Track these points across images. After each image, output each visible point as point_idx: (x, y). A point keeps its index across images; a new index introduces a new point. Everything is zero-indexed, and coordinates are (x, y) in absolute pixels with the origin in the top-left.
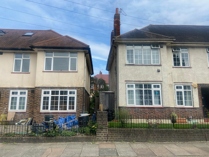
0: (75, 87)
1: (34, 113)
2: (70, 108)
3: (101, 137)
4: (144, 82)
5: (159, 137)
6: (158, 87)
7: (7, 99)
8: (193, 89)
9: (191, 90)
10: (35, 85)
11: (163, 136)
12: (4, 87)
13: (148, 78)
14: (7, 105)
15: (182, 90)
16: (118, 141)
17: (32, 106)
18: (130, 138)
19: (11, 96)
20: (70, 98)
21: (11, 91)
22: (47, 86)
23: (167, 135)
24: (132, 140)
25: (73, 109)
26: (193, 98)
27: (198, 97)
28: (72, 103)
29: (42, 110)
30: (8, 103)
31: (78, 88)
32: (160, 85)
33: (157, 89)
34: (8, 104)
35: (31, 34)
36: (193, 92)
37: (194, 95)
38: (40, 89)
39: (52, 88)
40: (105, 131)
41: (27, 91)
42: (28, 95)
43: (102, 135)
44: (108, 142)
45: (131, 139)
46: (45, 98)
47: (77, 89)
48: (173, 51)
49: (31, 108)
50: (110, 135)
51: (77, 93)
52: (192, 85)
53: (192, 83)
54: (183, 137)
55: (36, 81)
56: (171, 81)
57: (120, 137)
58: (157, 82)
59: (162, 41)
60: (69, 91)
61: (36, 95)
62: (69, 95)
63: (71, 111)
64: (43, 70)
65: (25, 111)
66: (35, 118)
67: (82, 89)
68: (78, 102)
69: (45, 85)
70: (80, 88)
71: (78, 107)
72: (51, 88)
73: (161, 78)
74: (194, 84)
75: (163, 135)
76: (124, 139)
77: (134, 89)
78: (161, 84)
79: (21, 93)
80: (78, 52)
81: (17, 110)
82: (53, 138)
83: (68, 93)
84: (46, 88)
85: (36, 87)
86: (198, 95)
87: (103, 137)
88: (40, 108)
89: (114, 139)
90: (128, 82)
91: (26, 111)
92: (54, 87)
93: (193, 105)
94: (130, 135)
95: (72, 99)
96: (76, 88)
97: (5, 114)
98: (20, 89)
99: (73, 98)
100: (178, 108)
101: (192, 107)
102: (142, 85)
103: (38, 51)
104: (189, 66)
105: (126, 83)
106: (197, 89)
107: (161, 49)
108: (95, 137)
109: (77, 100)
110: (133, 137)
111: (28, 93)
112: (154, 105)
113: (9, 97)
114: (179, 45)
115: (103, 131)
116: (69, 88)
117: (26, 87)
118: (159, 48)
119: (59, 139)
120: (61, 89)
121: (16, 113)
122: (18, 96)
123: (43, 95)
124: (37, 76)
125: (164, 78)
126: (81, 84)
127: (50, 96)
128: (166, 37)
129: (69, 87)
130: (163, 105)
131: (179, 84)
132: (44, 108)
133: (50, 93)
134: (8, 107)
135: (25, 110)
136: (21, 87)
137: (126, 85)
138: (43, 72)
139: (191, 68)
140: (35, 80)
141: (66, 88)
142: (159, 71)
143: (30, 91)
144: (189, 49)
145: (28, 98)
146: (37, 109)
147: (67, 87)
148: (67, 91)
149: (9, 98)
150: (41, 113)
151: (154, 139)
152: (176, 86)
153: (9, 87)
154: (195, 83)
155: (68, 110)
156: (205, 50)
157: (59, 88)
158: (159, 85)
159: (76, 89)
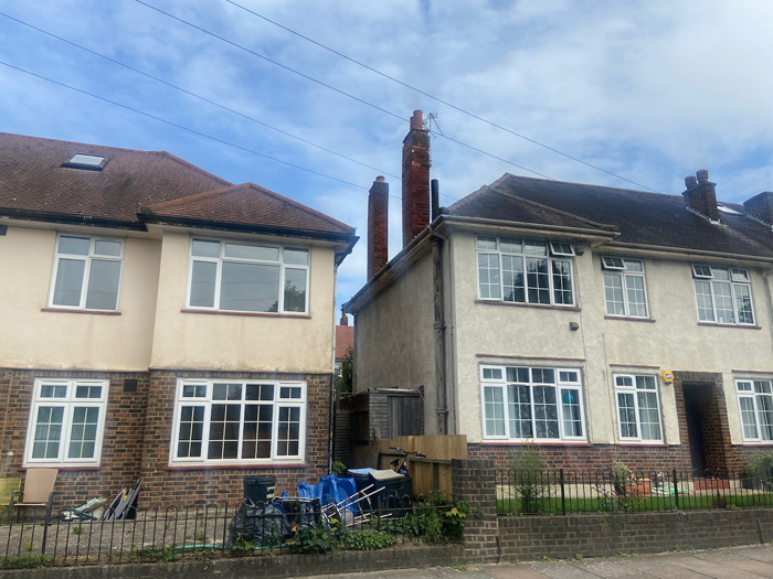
0: (301, 370)
1: (144, 470)
2: (282, 451)
3: (478, 546)
4: (534, 362)
5: (644, 539)
6: (573, 377)
7: (18, 415)
8: (663, 388)
9: (655, 391)
10: (149, 362)
11: (655, 536)
12: (8, 366)
13: (545, 349)
14: (17, 438)
15: (633, 390)
16: (531, 558)
17: (126, 442)
18: (565, 545)
19: (38, 401)
20: (284, 411)
21: (39, 384)
22: (196, 367)
23: (664, 530)
24: (570, 552)
25: (294, 451)
26: (663, 416)
27: (676, 413)
28: (289, 431)
29: (175, 460)
30: (25, 433)
31: (313, 375)
32: (578, 371)
33: (570, 385)
34: (22, 437)
35: (96, 161)
36: (663, 397)
37: (664, 405)
38: (172, 375)
39: (217, 372)
40: (490, 528)
41: (105, 385)
42: (111, 401)
43: (482, 539)
44: (500, 564)
45: (568, 550)
46: (186, 411)
47: (308, 378)
48: (606, 266)
49: (124, 451)
50: (505, 538)
51: (309, 394)
52: (657, 375)
53: (658, 368)
54: (706, 535)
55: (154, 345)
56: (603, 361)
57: (537, 543)
58: (570, 364)
59: (583, 236)
60: (278, 385)
61: (154, 400)
62: (277, 403)
63: (288, 460)
64: (185, 305)
65: (97, 465)
66: (149, 489)
67: (325, 379)
68: (312, 427)
69: (188, 364)
70: (321, 375)
71: (312, 445)
72: (214, 374)
73: (581, 350)
74: (664, 372)
75: (654, 532)
76: (549, 549)
77: (504, 383)
78: (581, 368)
79: (81, 392)
80: (312, 246)
81: (64, 459)
82: (322, 557)
83: (277, 392)
84: (192, 373)
85: (152, 371)
86: (675, 406)
87: (485, 546)
88: (168, 451)
89: (517, 551)
90: (485, 360)
91: (103, 465)
92: (224, 369)
93: (664, 436)
94: (565, 536)
95: (289, 414)
96: (304, 376)
97: (8, 476)
98: (75, 373)
99: (296, 411)
100: (623, 447)
101: (660, 442)
102: (527, 369)
103: (167, 232)
104: (648, 317)
105: (480, 363)
106: (672, 386)
107: (578, 258)
108: (461, 549)
109: (309, 418)
110: (573, 542)
111: (110, 393)
112: (565, 438)
113: (29, 405)
114: (623, 249)
115: (485, 528)
116: (279, 375)
117: (105, 367)
118: (573, 254)
119: (344, 559)
120: (250, 378)
121: (61, 471)
122: (70, 403)
123: (181, 401)
124: (158, 326)
125: (587, 349)
126: (323, 363)
127: (207, 403)
128: (591, 222)
129: (281, 370)
130: (588, 436)
131: (624, 370)
132: (183, 452)
133: (209, 392)
134: (22, 447)
135: (96, 460)
136: (81, 366)
137: (479, 370)
138: (183, 311)
139: (654, 321)
140: (152, 341)
141: (268, 375)
142: (574, 328)
143: (119, 385)
144: (647, 265)
145: (108, 411)
146: (156, 456)
147: (273, 370)
148: (273, 386)
149: (28, 410)
150: (171, 471)
151: (632, 545)
152: (615, 376)
153: (30, 367)
154: (667, 369)
155: (275, 458)
156: (688, 270)
157: (243, 373)
158: (575, 373)
159: (305, 379)
